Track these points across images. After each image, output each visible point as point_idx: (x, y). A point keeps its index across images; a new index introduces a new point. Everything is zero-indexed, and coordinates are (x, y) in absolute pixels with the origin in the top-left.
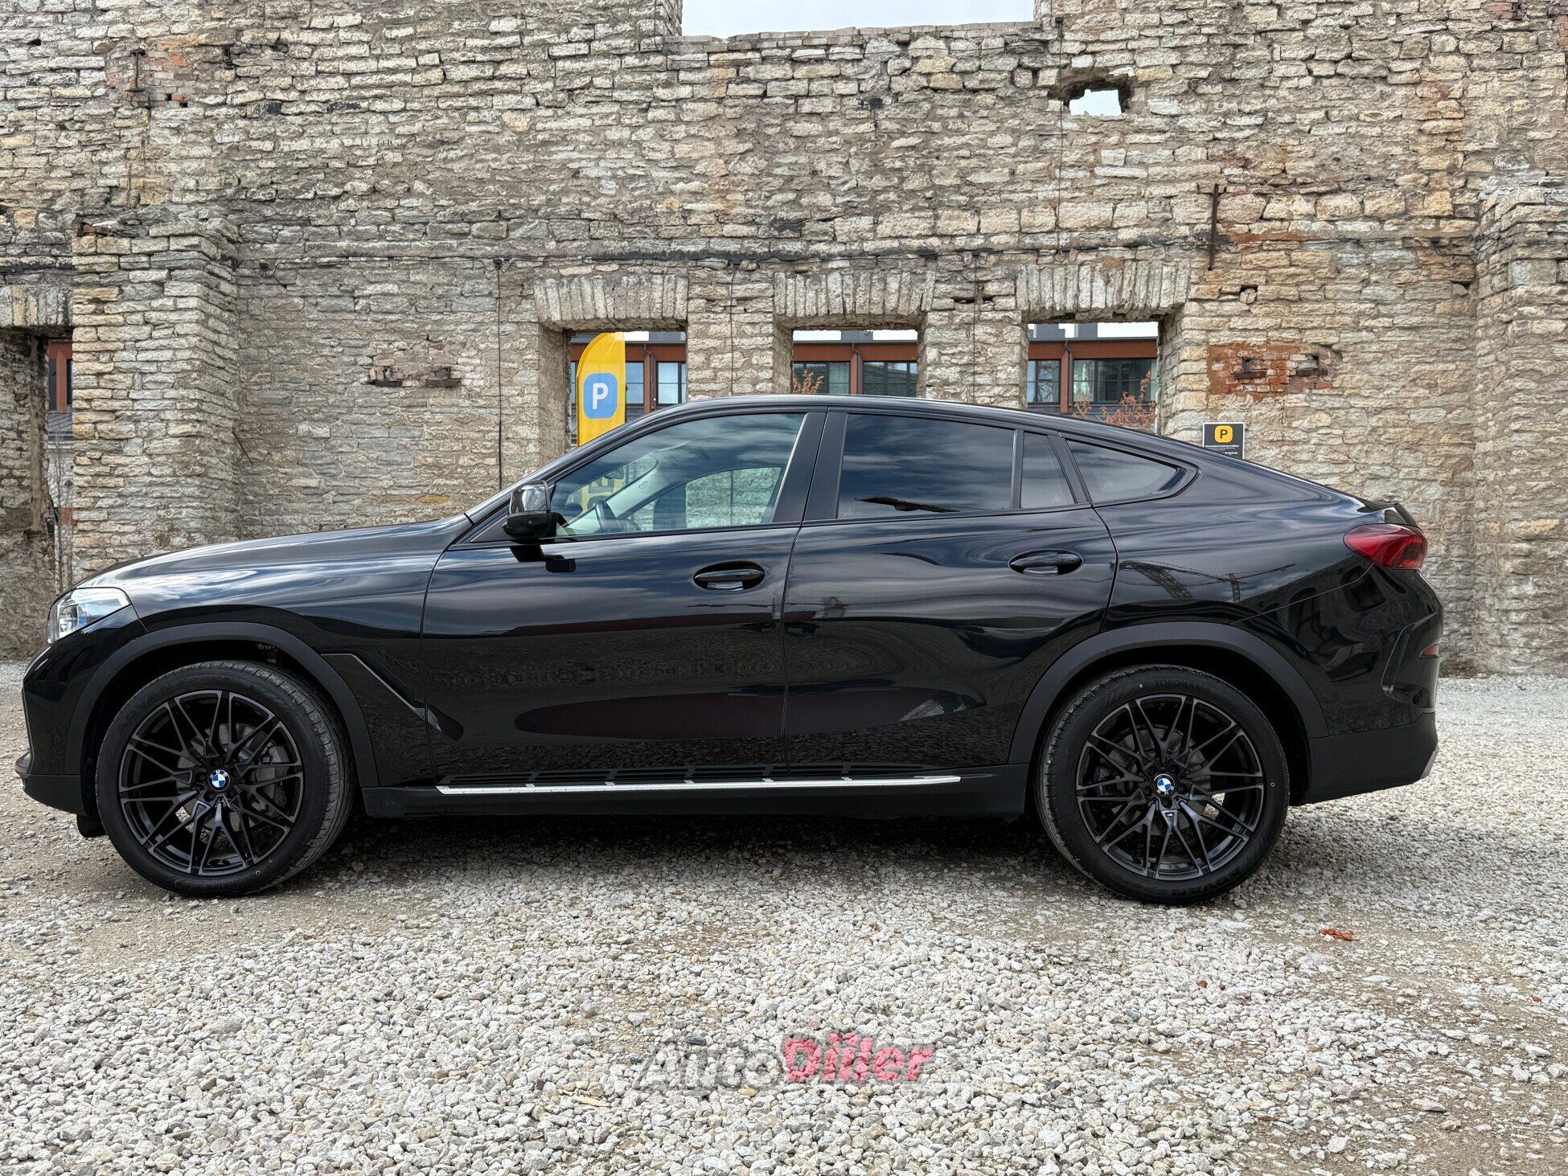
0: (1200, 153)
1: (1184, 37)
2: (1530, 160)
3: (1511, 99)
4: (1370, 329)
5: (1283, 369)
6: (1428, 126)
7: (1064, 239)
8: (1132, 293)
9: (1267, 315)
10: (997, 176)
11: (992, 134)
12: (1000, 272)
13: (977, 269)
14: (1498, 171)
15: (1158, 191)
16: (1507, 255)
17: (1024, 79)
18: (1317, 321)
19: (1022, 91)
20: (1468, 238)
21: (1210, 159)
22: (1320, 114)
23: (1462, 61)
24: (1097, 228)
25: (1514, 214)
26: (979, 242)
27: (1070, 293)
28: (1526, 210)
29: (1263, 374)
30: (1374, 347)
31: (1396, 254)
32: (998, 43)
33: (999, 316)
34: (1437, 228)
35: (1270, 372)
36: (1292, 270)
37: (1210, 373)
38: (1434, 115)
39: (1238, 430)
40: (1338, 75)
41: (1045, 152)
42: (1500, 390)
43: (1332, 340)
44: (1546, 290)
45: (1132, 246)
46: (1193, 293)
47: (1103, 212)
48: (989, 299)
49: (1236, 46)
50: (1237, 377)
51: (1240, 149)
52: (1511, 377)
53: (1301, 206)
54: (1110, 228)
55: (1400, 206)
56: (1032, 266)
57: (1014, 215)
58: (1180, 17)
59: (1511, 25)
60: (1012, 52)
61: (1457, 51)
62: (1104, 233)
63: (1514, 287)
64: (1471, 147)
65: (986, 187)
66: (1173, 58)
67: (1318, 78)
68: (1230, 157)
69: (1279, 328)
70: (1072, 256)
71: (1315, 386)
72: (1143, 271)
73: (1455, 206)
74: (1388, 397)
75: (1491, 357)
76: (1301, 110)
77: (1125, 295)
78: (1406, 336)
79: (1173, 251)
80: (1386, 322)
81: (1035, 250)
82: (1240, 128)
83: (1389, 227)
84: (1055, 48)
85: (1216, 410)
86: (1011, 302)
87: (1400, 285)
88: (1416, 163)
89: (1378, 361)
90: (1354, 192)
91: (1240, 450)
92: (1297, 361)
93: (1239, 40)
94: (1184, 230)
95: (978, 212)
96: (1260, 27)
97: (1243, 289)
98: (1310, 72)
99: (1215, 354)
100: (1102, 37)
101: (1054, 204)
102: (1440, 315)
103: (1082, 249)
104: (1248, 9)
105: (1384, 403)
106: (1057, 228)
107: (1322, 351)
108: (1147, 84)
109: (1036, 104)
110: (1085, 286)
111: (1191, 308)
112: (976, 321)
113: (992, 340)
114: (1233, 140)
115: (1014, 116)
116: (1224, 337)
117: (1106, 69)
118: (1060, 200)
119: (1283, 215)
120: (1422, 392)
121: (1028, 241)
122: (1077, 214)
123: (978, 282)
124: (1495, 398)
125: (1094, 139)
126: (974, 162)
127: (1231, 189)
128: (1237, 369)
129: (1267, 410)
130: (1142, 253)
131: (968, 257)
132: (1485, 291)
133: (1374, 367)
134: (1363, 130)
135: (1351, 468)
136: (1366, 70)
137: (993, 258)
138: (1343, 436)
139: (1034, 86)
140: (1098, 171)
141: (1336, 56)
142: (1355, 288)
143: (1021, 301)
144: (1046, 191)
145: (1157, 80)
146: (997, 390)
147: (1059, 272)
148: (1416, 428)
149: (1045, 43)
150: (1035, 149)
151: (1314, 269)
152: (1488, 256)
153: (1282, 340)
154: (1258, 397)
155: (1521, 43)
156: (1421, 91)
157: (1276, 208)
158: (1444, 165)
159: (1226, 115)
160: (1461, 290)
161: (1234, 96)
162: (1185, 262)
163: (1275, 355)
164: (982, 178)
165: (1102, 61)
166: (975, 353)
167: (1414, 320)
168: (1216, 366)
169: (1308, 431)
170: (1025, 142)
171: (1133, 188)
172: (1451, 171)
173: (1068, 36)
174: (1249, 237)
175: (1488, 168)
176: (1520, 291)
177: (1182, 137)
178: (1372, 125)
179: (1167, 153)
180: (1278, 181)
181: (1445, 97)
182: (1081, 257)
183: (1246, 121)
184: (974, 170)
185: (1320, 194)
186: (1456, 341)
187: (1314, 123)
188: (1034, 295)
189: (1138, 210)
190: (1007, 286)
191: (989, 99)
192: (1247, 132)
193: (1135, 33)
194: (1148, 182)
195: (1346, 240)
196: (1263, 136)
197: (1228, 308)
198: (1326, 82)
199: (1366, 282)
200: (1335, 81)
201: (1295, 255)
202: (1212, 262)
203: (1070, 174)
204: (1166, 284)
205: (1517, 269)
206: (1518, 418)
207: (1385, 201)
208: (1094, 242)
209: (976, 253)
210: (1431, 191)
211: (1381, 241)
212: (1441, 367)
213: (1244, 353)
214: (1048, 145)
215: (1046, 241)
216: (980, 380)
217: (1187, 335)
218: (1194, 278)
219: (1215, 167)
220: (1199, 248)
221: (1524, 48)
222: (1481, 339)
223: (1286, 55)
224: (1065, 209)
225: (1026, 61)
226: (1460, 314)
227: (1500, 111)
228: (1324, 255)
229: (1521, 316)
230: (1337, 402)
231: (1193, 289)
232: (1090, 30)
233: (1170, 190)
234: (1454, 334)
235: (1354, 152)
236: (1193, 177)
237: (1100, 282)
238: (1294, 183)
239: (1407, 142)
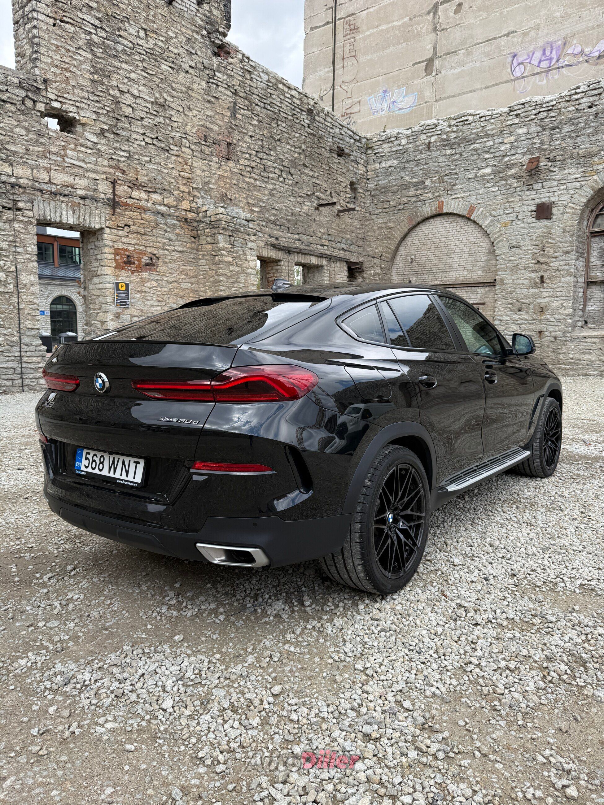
0: (106, 163)
1: (98, 108)
2: (210, 195)
3: (204, 171)
4: (168, 250)
5: (140, 261)
6: (182, 174)
7: (54, 188)
8: (84, 220)
9: (134, 238)
10: (20, 149)
11: (16, 127)
12: (25, 198)
13: (13, 194)
14: (202, 197)
15: (92, 175)
16: (214, 231)
17: (29, 104)
18: (151, 244)
19: (29, 109)
20: (195, 220)
21: (110, 166)
22: (148, 159)
23: (191, 151)
24: (67, 186)
25: (218, 216)
26: (13, 180)
27: (58, 214)
28: (221, 216)
29: (134, 263)
30: (169, 257)
31: (175, 222)
32: (16, 81)
33: (26, 219)
34: (186, 215)
35: (136, 262)
36: (142, 221)
37: (116, 260)
38: (183, 170)
39: (127, 285)
40: (153, 144)
41: (41, 144)
42: (212, 279)
43: (156, 252)
44: (227, 246)
45: (83, 198)
46: (107, 225)
47: (69, 179)
48: (19, 209)
49: (118, 119)
50: (125, 263)
51: (121, 165)
52: (218, 275)
53: (144, 196)
54: (73, 188)
55: (175, 203)
56: (39, 198)
57: (30, 171)
58: (96, 98)
59: (204, 143)
60: (23, 88)
61: (189, 147)
62: (71, 189)
63: (219, 243)
64: (195, 186)
65: (15, 153)
66: (94, 116)
67: (146, 143)
68: (117, 168)
69: (138, 245)
70: (58, 196)
71: (151, 270)
72: (88, 211)
73: (191, 207)
74: (174, 277)
75: (207, 267)
76: (141, 155)
77: (81, 220)
78: (178, 255)
79: (99, 204)
80: (173, 248)
81: (41, 191)
82: (121, 156)
83: (172, 211)
84: (44, 93)
85: (118, 276)
86: (31, 214)
87: (176, 234)
88: (179, 188)
89: (170, 262)
90: (160, 194)
91: (128, 293)
92: (145, 259)
93: (119, 118)
94: (103, 196)
95: (11, 164)
96: (127, 114)
97: (125, 225)
98: (144, 140)
99: (117, 252)
100: (65, 96)
101: (48, 170)
102: (188, 248)
103: (61, 195)
104: (122, 105)
105: (173, 280)
106: (50, 182)
107: (153, 256)
108: (83, 125)
109: (36, 118)
110: (64, 212)
111: (107, 230)
112: (14, 220)
113: (23, 231)
114: (118, 161)
115: (26, 121)
116: (119, 245)
117: (66, 112)
118: (51, 169)
119: (138, 198)
120: (184, 277)
121: (37, 185)
122: (60, 178)
123: (14, 200)
124: (211, 282)
125: (63, 144)
126: (7, 139)
127: (119, 182)
128: (125, 259)
129: (135, 278)
130: (87, 202)
131: (9, 187)
132: (202, 242)
133: (169, 265)
134: (163, 170)
135: (164, 304)
136: (163, 145)
137: (21, 190)
138: (161, 291)
139: (34, 109)
140: (66, 159)
141: (154, 136)
142: (162, 233)
143: (36, 214)
144: (43, 163)
145: (88, 124)
146: (27, 256)
147: (53, 204)
148: (183, 290)
149: (39, 89)
150: (37, 141)
151: (149, 222)
152: (204, 229)
153: (140, 250)
154: (133, 272)
155: (207, 151)
156: (180, 160)
157: (135, 194)
158: (187, 190)
159: (115, 148)
160: (193, 239)
161: (118, 141)
162: (104, 210)
163: (138, 256)
164: (12, 148)
165: (65, 107)
166: (15, 236)
167: (181, 249)
168: (118, 257)
169: (150, 288)
170: (31, 136)
171: (81, 171)
172: (189, 193)
173: (49, 89)
174: (127, 204)
175: (199, 195)
176: (221, 245)
177: (99, 153)
178: (165, 168)
179: (94, 159)
180: (135, 183)
181: (186, 164)
182: (62, 199)
183: (122, 153)
184: (8, 142)
185: (149, 192)
186: (193, 258)
187: (146, 162)
188: (42, 212)
189: (84, 182)
190: (28, 206)
191: (13, 108)
192: (123, 159)
193: (79, 99)
194: (87, 170)
195: (158, 213)
196: (129, 162)
197: (121, 233)
198: (150, 146)
199: (166, 231)
200: (152, 146)
201: (143, 215)
202: (114, 212)
203: (54, 157)
204: (97, 218)
205: (220, 237)
206: (221, 290)
207: (169, 200)
208: (67, 193)
209: (13, 186)
210: (184, 200)
211: (170, 216)
212: (189, 268)
213: (127, 253)
214: (43, 140)
215: (45, 187)
216: (19, 250)
217: (107, 242)
218: (108, 218)
219: (112, 171)
220: (109, 205)
221: (208, 153)
222: (200, 259)
223: (136, 130)
224: (53, 173)
225: (30, 94)
226: (193, 249)
227: (202, 174)
228: (153, 218)
229: (222, 254)
230: (158, 278)
231: (108, 222)
232: (59, 90)
233: (96, 177)
234: (192, 256)
235: (159, 177)
236: (104, 173)
237: (71, 212)
238: (141, 185)
239: (176, 178)
